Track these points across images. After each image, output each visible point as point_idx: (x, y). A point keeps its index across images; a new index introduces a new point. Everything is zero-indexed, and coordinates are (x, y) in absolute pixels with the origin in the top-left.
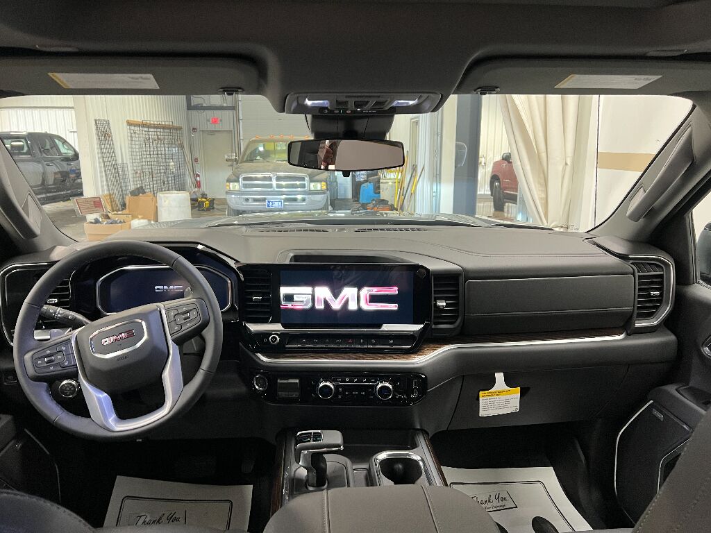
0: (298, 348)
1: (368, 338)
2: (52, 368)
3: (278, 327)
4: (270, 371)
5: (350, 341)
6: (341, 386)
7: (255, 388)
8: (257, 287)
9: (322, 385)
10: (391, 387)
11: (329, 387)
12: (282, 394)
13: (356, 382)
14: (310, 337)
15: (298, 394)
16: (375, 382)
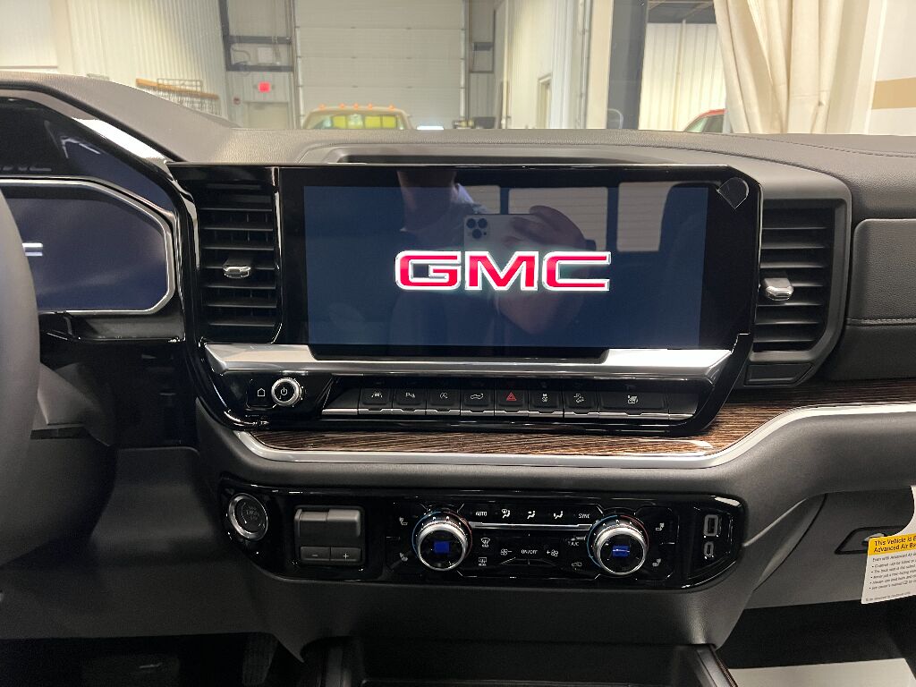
0: (359, 416)
1: (562, 388)
3: (300, 356)
4: (276, 486)
5: (511, 397)
6: (488, 532)
7: (234, 530)
8: (240, 238)
9: (429, 529)
10: (638, 535)
11: (451, 536)
12: (312, 553)
13: (531, 521)
14: (394, 385)
15: (356, 551)
16: (591, 521)
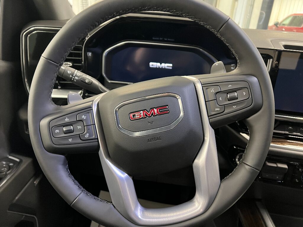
0: (285, 134)
2: (70, 140)
